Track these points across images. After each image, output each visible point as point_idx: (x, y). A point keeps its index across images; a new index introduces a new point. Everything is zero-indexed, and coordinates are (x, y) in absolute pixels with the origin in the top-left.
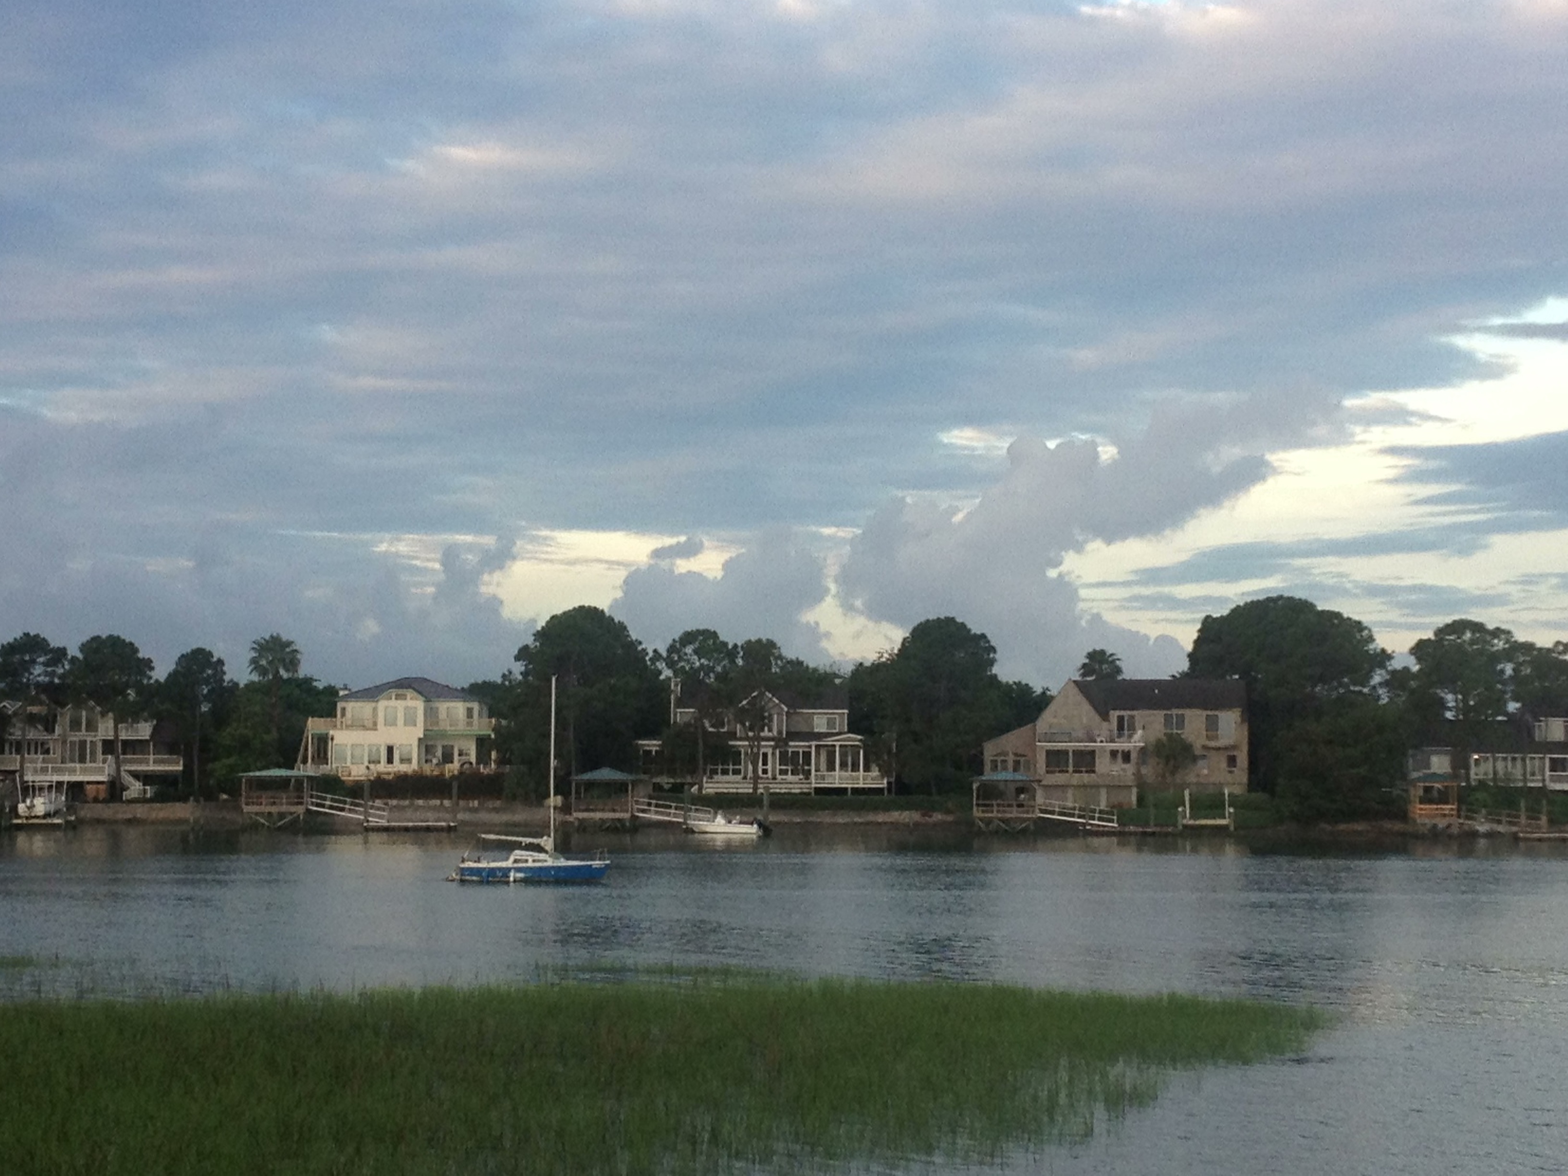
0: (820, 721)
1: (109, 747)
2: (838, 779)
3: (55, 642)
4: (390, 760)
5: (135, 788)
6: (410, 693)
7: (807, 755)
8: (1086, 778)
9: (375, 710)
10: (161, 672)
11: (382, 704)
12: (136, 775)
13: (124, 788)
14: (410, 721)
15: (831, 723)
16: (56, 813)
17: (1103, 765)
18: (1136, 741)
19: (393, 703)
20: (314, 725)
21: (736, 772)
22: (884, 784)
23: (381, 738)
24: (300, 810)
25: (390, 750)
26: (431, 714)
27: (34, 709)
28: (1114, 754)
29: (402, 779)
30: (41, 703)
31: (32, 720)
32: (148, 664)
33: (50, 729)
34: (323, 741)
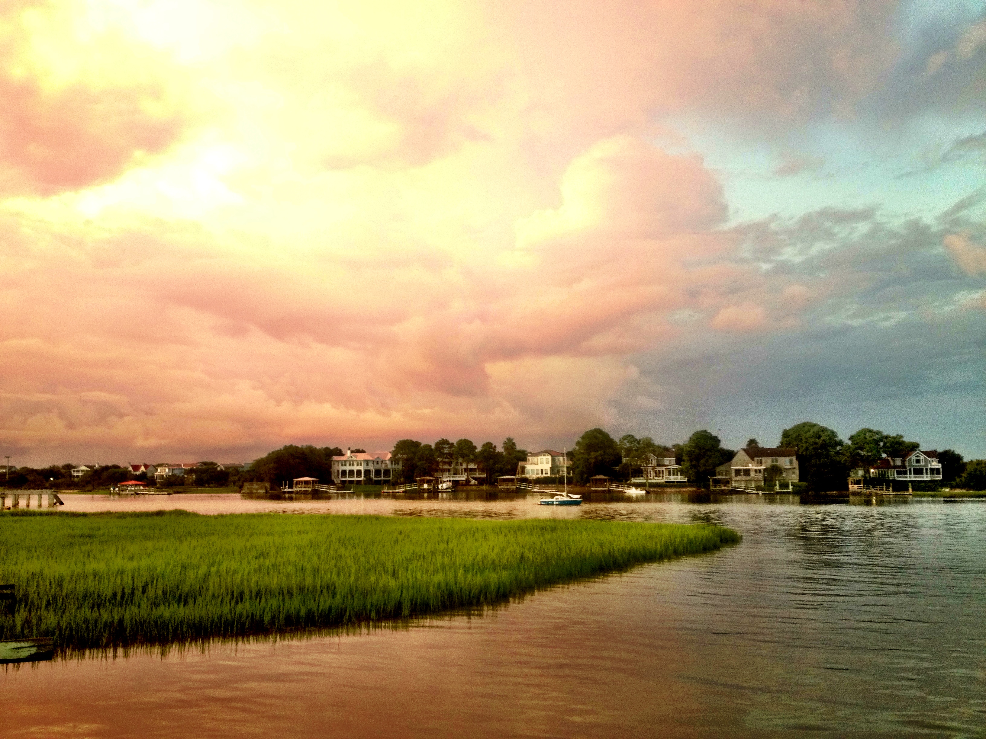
0: (667, 461)
1: (466, 470)
2: (672, 478)
3: (451, 441)
4: (542, 473)
5: (473, 482)
6: (547, 454)
7: (663, 471)
8: (748, 478)
9: (537, 459)
10: (479, 449)
11: (539, 458)
12: (474, 478)
13: (470, 481)
14: (547, 463)
15: (670, 462)
16: (449, 488)
17: (753, 474)
18: (762, 468)
19: (543, 457)
20: (521, 464)
21: (642, 476)
22: (686, 479)
23: (540, 467)
24: (515, 487)
25: (542, 470)
26: (553, 460)
27: (446, 460)
28: (756, 471)
29: (545, 478)
30: (448, 458)
31: (445, 463)
32: (475, 447)
33: (450, 465)
34: (523, 468)
